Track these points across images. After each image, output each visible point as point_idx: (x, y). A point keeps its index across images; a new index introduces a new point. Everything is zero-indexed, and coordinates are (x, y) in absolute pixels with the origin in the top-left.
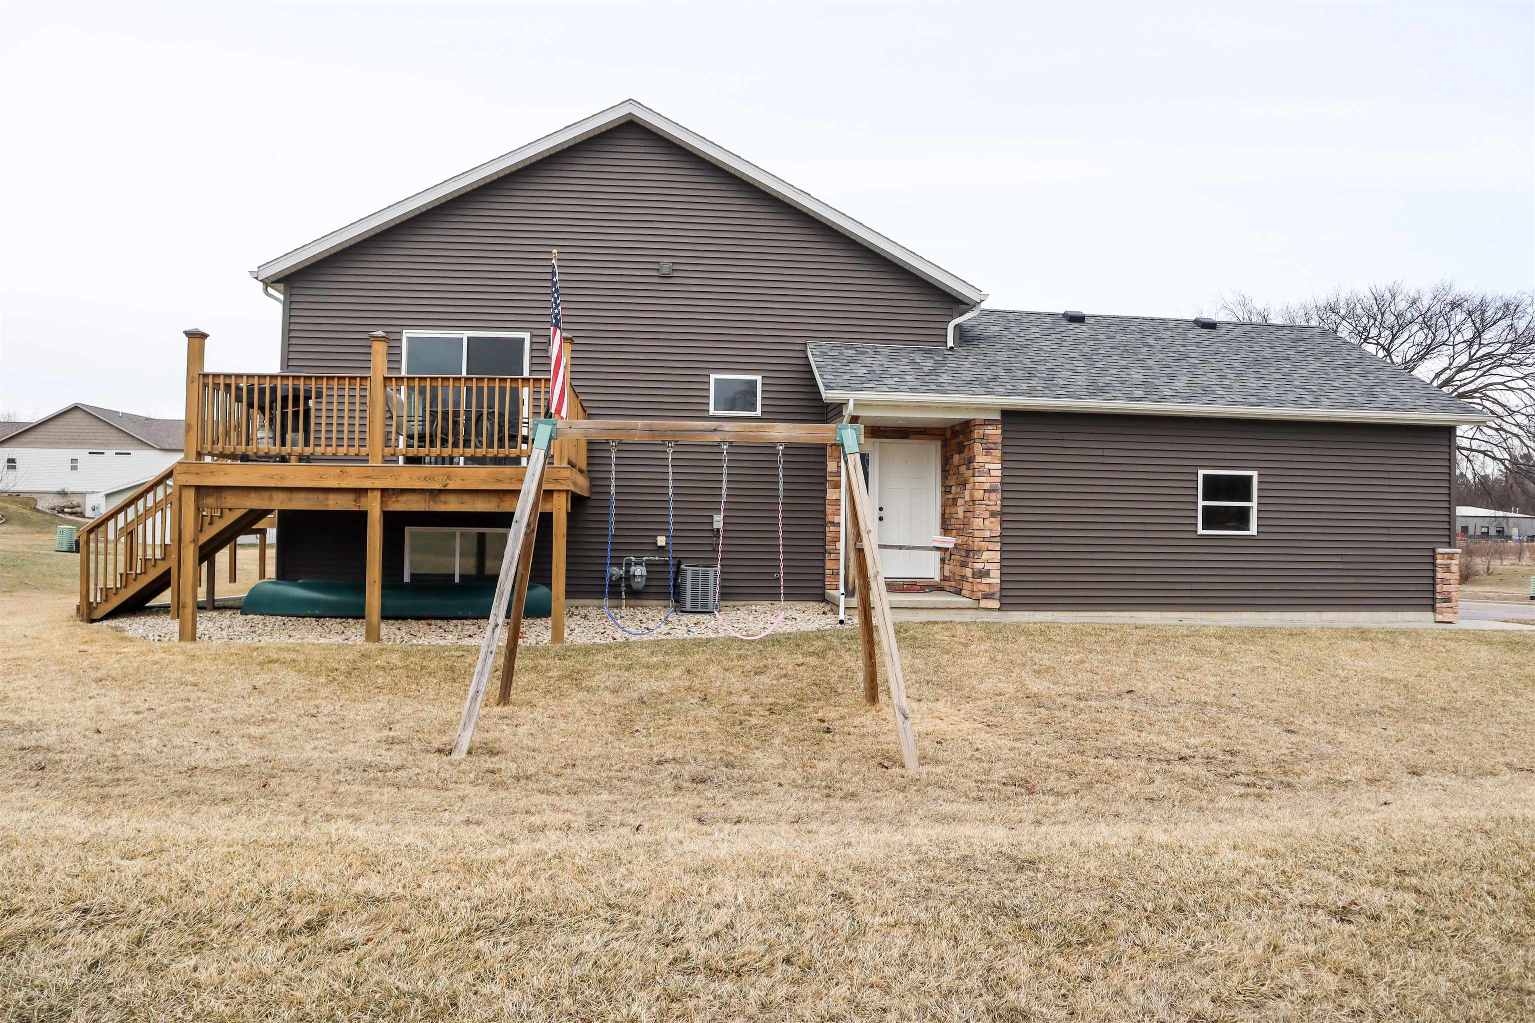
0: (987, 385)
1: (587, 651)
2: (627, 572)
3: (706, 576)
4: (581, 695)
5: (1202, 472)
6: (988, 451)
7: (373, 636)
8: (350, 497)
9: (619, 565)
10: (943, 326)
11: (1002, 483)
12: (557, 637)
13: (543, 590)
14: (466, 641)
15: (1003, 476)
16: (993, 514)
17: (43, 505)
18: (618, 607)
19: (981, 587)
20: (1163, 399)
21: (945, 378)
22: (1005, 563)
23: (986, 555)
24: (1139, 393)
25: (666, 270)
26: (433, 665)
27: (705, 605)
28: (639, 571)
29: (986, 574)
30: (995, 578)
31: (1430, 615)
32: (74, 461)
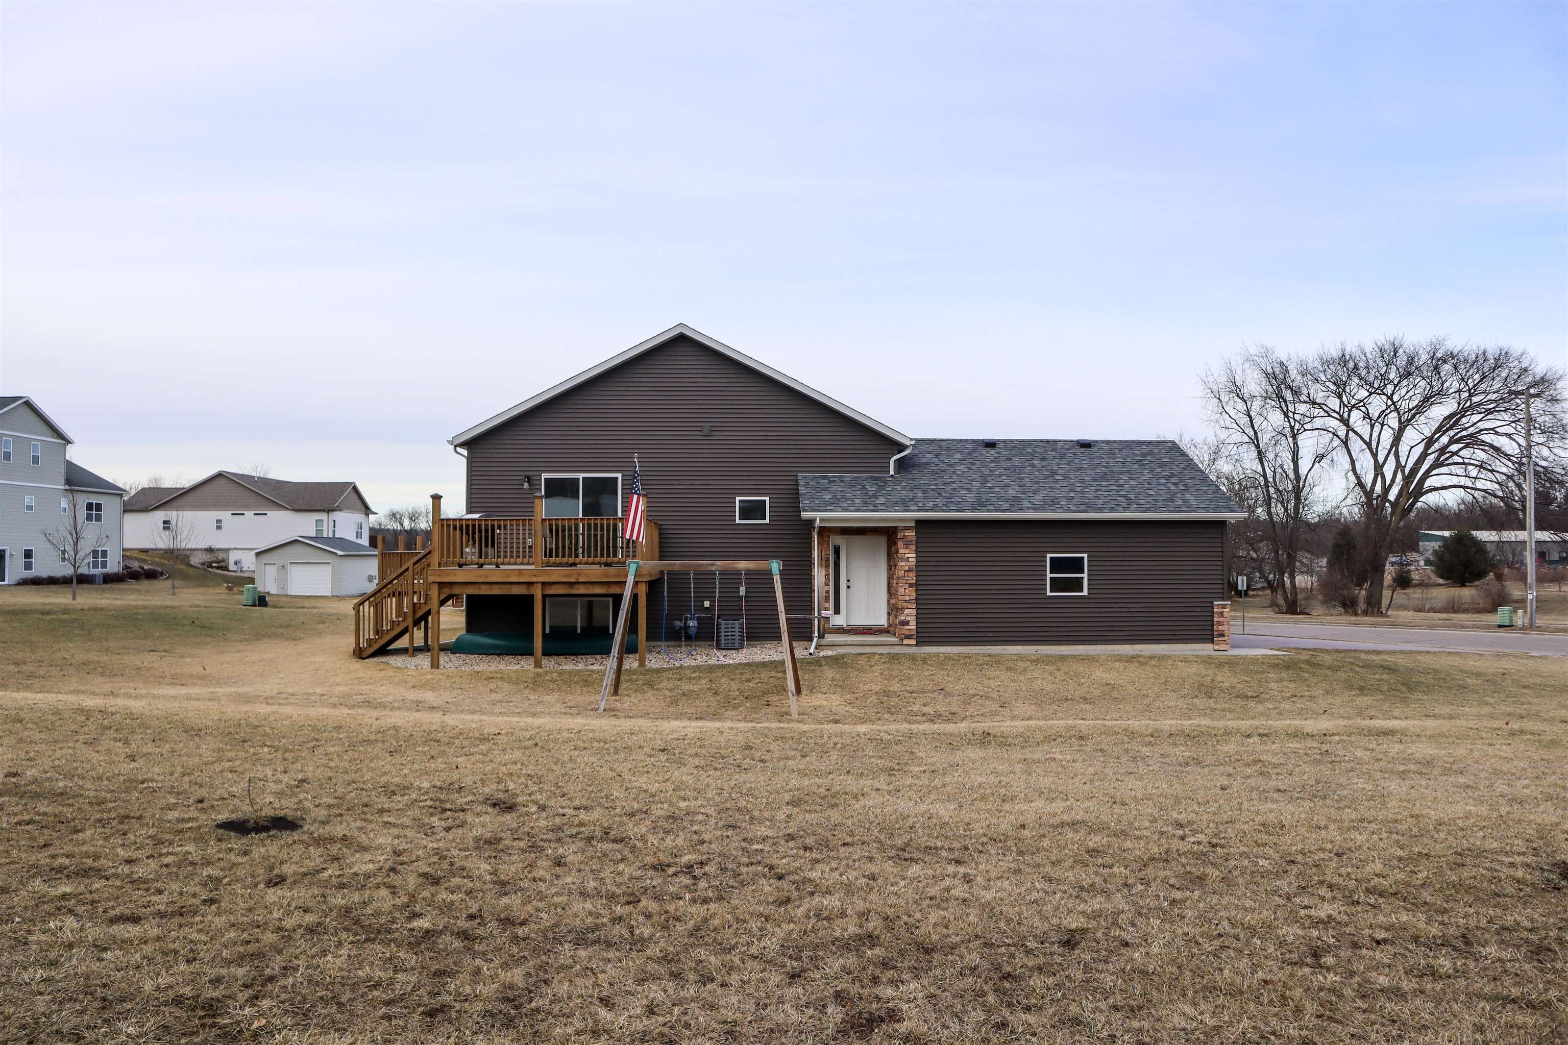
0: (905, 505)
1: (658, 671)
2: (685, 624)
3: (733, 628)
4: (654, 692)
5: (1049, 556)
6: (907, 546)
7: (538, 665)
8: (525, 586)
9: (680, 620)
10: (887, 460)
11: (917, 566)
12: (642, 663)
13: (634, 636)
14: (590, 667)
15: (917, 561)
16: (910, 586)
17: (195, 560)
18: (680, 646)
19: (903, 632)
20: (1021, 510)
21: (882, 500)
22: (919, 616)
23: (906, 611)
24: (1006, 505)
25: (706, 431)
26: (576, 679)
27: (733, 644)
28: (692, 623)
29: (907, 623)
30: (913, 626)
31: (1210, 646)
32: (219, 521)
